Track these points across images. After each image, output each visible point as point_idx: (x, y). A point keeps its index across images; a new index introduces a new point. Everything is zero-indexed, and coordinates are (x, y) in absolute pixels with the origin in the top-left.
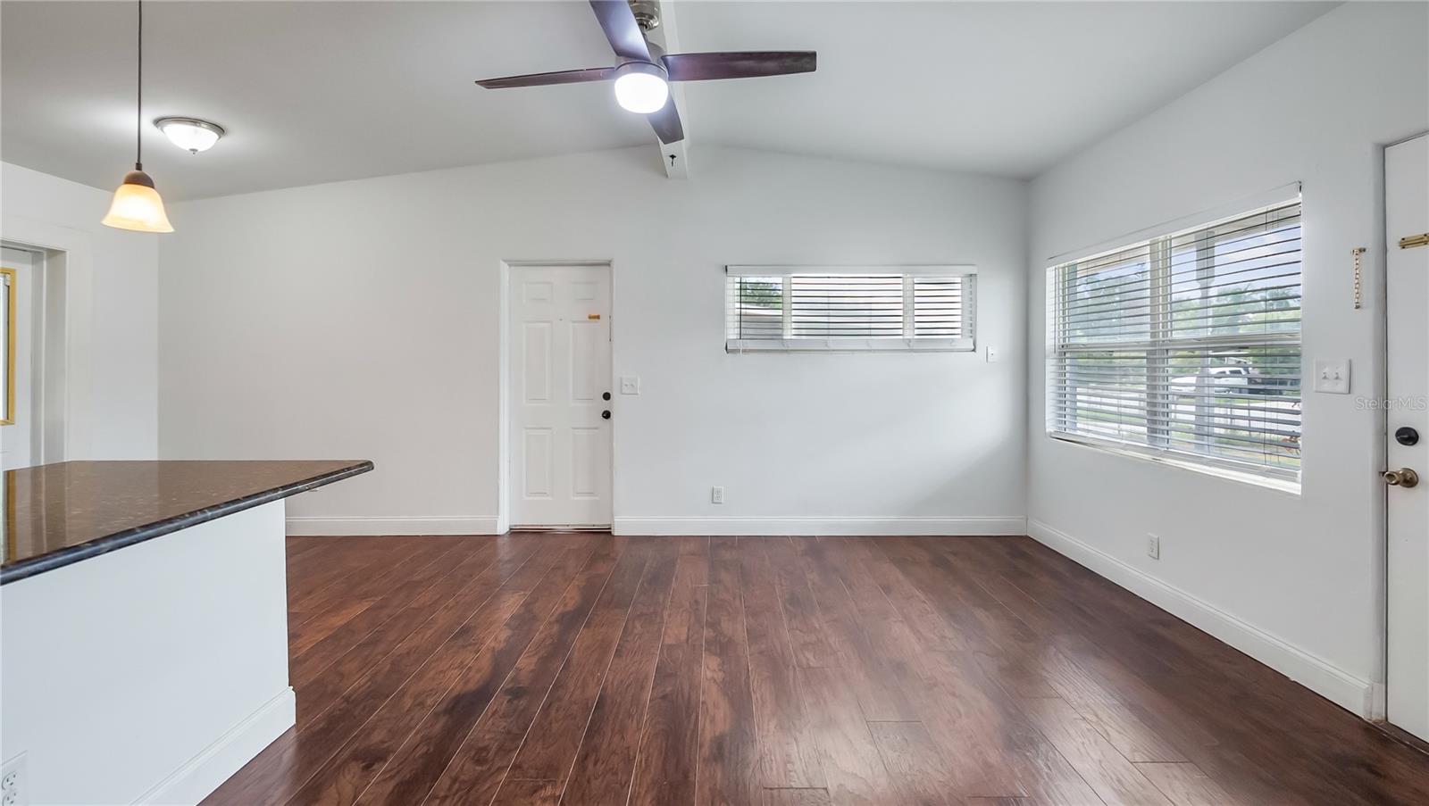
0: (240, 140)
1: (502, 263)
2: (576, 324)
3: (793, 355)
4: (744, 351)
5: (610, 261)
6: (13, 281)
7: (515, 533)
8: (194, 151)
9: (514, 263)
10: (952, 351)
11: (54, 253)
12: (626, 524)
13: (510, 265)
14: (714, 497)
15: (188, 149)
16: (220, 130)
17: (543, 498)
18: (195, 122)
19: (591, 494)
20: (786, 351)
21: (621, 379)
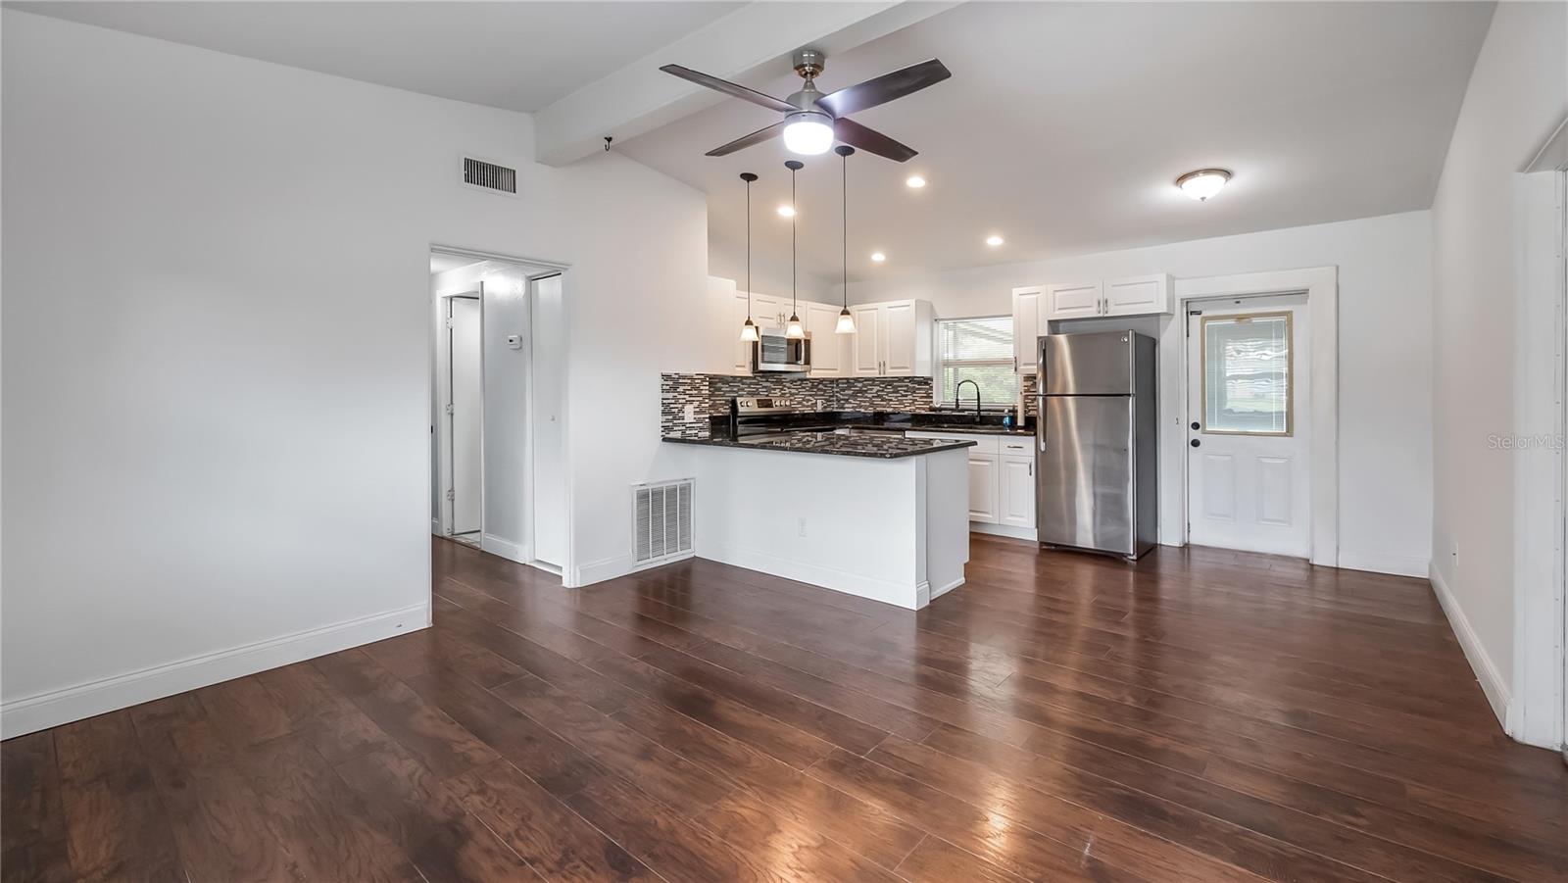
8: (1203, 199)
11: (1308, 292)
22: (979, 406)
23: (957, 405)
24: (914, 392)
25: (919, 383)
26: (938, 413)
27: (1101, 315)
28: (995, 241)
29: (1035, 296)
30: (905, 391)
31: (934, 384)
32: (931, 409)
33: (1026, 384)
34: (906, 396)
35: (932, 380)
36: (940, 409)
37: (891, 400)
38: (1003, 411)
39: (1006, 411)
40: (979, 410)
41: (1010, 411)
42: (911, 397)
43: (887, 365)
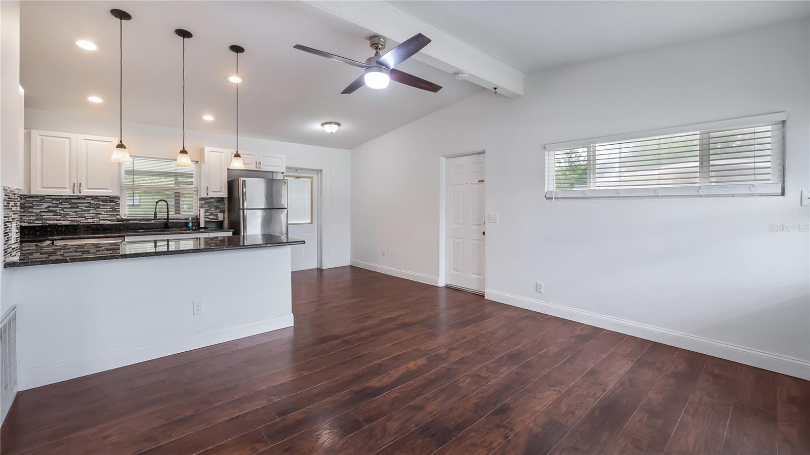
0: (345, 127)
1: (441, 158)
2: (474, 185)
3: (591, 201)
4: (556, 198)
5: (485, 150)
6: (312, 180)
7: (448, 287)
8: (332, 133)
9: (448, 157)
10: (752, 195)
11: (321, 170)
12: (491, 294)
13: (446, 158)
14: (538, 289)
15: (330, 132)
16: (339, 124)
17: (457, 273)
18: (330, 123)
19: (479, 275)
20: (586, 198)
21: (489, 214)
22: (168, 216)
23: (155, 216)
24: (99, 208)
25: (104, 201)
26: (125, 222)
27: (257, 169)
28: (208, 118)
29: (220, 153)
30: (86, 207)
31: (121, 202)
32: (118, 220)
33: (201, 202)
34: (88, 210)
35: (119, 199)
36: (127, 220)
37: (68, 214)
38: (188, 219)
39: (190, 219)
40: (168, 219)
41: (192, 219)
42: (94, 212)
43: (83, 186)
